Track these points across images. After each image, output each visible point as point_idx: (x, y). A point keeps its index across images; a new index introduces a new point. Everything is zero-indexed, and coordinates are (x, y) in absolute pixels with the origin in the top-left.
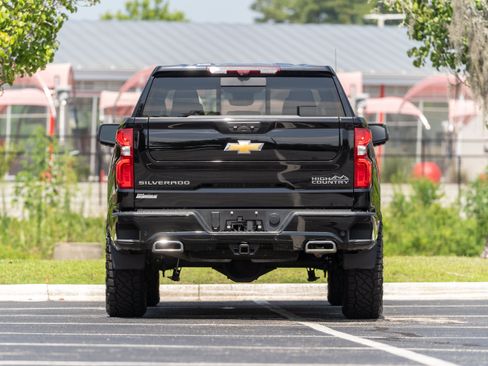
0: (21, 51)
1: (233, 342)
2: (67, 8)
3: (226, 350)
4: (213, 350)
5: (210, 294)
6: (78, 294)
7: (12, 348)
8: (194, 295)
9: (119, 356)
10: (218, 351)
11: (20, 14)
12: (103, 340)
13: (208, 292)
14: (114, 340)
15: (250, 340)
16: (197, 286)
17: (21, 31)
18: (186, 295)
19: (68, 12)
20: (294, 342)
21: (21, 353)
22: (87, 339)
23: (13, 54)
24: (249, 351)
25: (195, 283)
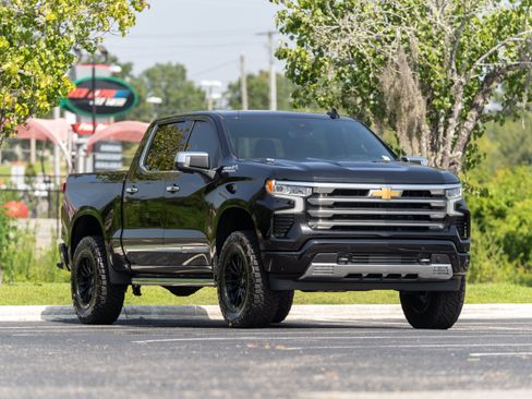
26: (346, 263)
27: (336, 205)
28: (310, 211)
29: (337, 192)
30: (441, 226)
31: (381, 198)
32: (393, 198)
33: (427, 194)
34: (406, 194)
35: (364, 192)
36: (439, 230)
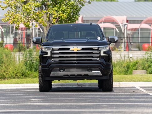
0: (69, 17)
1: (127, 98)
2: (82, 5)
3: (125, 100)
4: (122, 100)
5: (123, 85)
6: (86, 85)
7: (71, 100)
8: (118, 85)
9: (98, 102)
10: (123, 100)
11: (69, 7)
12: (94, 98)
13: (122, 84)
14: (96, 98)
15: (132, 97)
16: (119, 83)
17: (69, 12)
18: (116, 85)
19: (82, 6)
20: (143, 98)
21: (74, 101)
22: (90, 98)
23: (67, 19)
24: (131, 100)
25: (119, 82)
26: (63, 71)
27: (60, 53)
28: (52, 56)
29: (60, 49)
30: (98, 59)
31: (74, 51)
32: (78, 51)
33: (91, 49)
34: (83, 49)
35: (69, 49)
36: (97, 60)
